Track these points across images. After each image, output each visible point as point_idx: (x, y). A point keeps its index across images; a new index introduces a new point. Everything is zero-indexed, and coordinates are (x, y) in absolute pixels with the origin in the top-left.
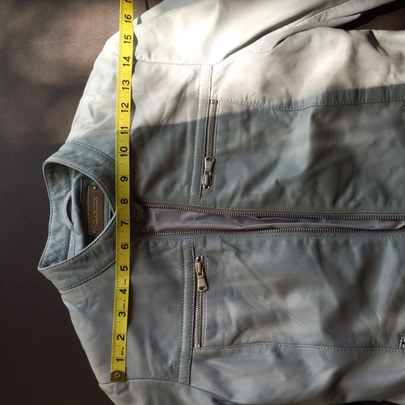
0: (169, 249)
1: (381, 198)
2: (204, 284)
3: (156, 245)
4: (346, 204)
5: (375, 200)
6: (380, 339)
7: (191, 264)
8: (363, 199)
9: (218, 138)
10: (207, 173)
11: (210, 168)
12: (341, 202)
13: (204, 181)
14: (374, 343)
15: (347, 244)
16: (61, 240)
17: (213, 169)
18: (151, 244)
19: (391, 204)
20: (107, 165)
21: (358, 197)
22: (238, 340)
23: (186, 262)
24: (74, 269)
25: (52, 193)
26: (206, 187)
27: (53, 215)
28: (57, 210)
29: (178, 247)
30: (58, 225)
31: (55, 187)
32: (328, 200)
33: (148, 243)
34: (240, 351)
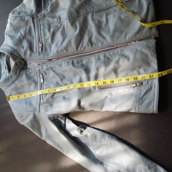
0: (33, 72)
1: (90, 45)
2: (43, 81)
3: (29, 72)
4: (80, 49)
5: (88, 46)
6: (93, 89)
7: (40, 75)
8: (85, 46)
9: (42, 35)
10: (41, 47)
11: (41, 45)
12: (79, 48)
13: (40, 50)
14: (91, 90)
15: (82, 60)
16: (5, 76)
17: (42, 46)
18: (28, 72)
19: (93, 46)
20: (11, 49)
21: (84, 46)
22: (53, 96)
23: (38, 75)
24: (5, 83)
25: (1, 62)
26: (41, 52)
27: (2, 69)
28: (3, 67)
29: (35, 71)
30: (4, 72)
31: (2, 60)
32: (75, 48)
33: (27, 72)
34: (54, 100)
